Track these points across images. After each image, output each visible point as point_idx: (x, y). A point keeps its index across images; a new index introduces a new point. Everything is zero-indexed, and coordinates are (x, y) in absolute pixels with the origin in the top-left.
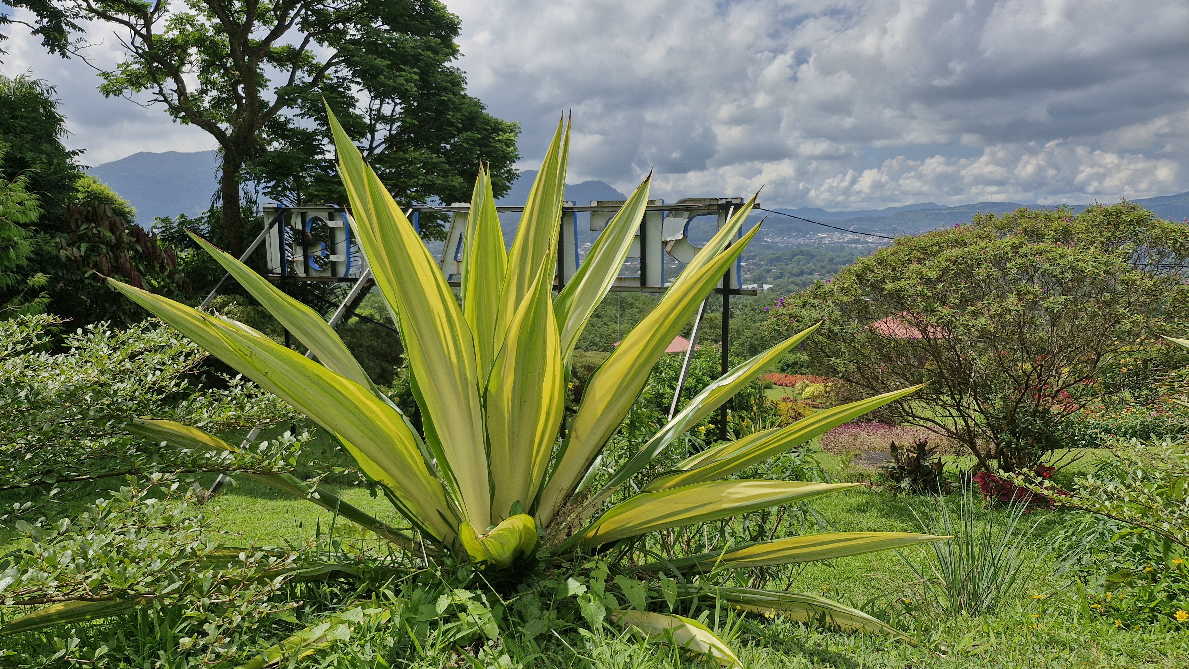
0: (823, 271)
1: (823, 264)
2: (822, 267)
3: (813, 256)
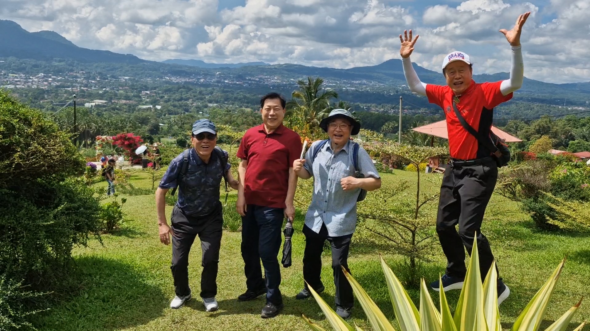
0: (194, 99)
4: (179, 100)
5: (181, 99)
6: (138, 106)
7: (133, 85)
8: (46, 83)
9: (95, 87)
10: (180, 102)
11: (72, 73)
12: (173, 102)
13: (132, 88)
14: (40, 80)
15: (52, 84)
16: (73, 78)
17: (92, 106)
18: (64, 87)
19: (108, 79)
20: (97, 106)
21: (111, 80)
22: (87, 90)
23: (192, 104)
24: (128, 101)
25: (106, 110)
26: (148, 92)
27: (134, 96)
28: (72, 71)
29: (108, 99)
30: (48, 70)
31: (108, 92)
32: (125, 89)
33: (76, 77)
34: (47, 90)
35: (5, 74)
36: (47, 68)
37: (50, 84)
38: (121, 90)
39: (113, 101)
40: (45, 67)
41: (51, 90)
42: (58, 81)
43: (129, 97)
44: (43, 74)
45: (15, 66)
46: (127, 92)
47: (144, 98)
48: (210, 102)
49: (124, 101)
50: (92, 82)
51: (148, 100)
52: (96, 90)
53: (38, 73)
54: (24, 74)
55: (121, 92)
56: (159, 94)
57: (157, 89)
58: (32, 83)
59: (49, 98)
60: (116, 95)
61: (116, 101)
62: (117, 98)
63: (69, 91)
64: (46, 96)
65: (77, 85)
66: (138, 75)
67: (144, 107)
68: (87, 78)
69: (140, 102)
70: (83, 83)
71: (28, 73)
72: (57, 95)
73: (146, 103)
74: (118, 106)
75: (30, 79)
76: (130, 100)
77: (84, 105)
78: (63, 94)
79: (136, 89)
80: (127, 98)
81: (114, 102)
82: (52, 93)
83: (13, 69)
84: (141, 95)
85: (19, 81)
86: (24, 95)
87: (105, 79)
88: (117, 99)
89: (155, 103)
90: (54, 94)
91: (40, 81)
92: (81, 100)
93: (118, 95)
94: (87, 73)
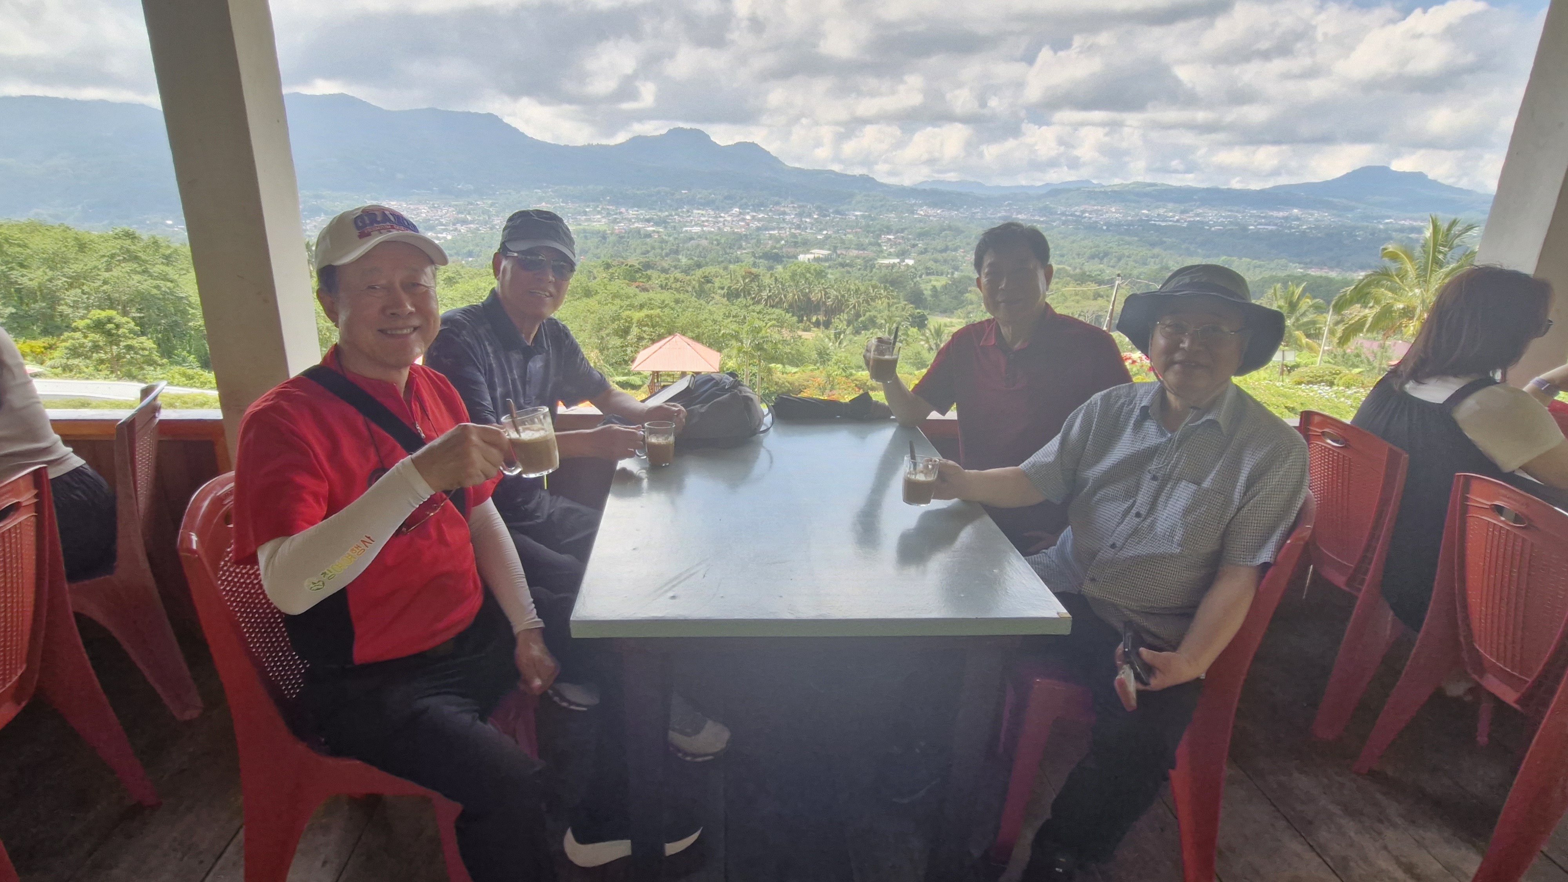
3: (963, 232)
4: (942, 251)
5: (946, 249)
6: (878, 260)
7: (868, 226)
8: (743, 224)
9: (811, 229)
10: (944, 254)
11: (778, 208)
12: (932, 254)
13: (867, 229)
14: (735, 219)
15: (751, 225)
16: (779, 215)
17: (809, 259)
18: (767, 229)
19: (829, 216)
20: (818, 260)
21: (834, 218)
22: (800, 234)
23: (963, 257)
24: (861, 252)
25: (829, 267)
26: (891, 237)
27: (870, 244)
28: (777, 203)
29: (832, 248)
30: (746, 204)
31: (830, 237)
32: (856, 232)
33: (784, 213)
34: (745, 235)
35: (688, 211)
36: (744, 200)
37: (748, 224)
38: (849, 233)
39: (839, 252)
40: (742, 199)
41: (750, 234)
42: (759, 220)
43: (862, 245)
44: (737, 210)
45: (701, 198)
46: (858, 238)
47: (885, 246)
49: (855, 253)
50: (806, 222)
51: (892, 250)
52: (812, 233)
53: (731, 208)
54: (713, 210)
55: (850, 236)
56: (908, 240)
57: (906, 232)
58: (724, 224)
59: (748, 248)
60: (843, 242)
61: (844, 253)
62: (845, 246)
63: (775, 235)
64: (744, 244)
65: (785, 225)
66: (876, 209)
67: (886, 261)
68: (800, 215)
69: (880, 253)
70: (793, 224)
71: (718, 208)
72: (759, 241)
73: (890, 255)
74: (848, 261)
75: (721, 217)
76: (864, 249)
77: (797, 258)
78: (767, 241)
79: (873, 232)
80: (860, 247)
81: (842, 254)
82: (752, 239)
83: (699, 203)
84: (880, 241)
85: (707, 221)
86: (715, 242)
87: (825, 216)
88: (845, 248)
89: (902, 254)
90: (755, 241)
91: (733, 221)
92: (792, 250)
93: (847, 242)
94: (799, 207)
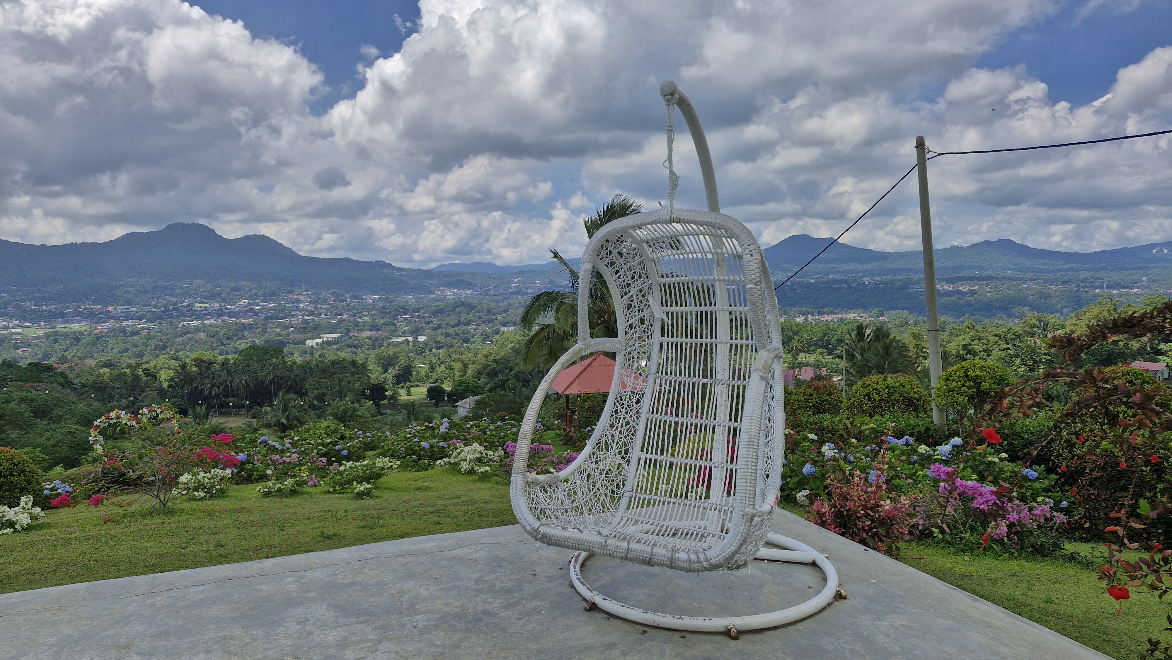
0: (479, 322)
1: (481, 314)
2: (480, 318)
3: (475, 307)
4: (454, 326)
5: (459, 324)
6: (390, 339)
7: (384, 308)
9: (325, 315)
10: (457, 329)
11: (291, 296)
12: (445, 329)
13: (383, 311)
15: (260, 315)
16: (293, 303)
17: (317, 344)
18: (277, 318)
19: (346, 301)
20: (326, 344)
21: (351, 302)
22: (313, 320)
23: (475, 330)
24: (375, 332)
26: (408, 317)
27: (385, 324)
28: (290, 292)
29: (345, 331)
30: (255, 294)
31: (344, 320)
32: (372, 314)
33: (298, 301)
34: (250, 325)
35: (189, 305)
36: (254, 291)
38: (365, 316)
39: (351, 334)
40: (251, 290)
41: (256, 324)
42: (269, 310)
43: (377, 326)
44: (246, 301)
45: (205, 291)
46: (375, 319)
47: (401, 325)
48: (505, 325)
49: (368, 333)
50: (321, 308)
51: (406, 329)
52: (326, 319)
53: (240, 299)
55: (366, 319)
56: (424, 318)
57: (422, 311)
60: (356, 324)
61: (357, 335)
62: (358, 328)
63: (284, 323)
64: (246, 333)
65: (298, 313)
66: (394, 292)
67: (400, 339)
68: (315, 302)
69: (394, 332)
70: (307, 310)
71: (224, 301)
72: (265, 331)
73: (403, 334)
74: (357, 342)
76: (378, 330)
77: (305, 344)
78: (274, 329)
79: (389, 313)
80: (374, 327)
81: (354, 336)
82: (257, 328)
83: (202, 297)
84: (396, 321)
85: (210, 314)
86: (212, 334)
87: (342, 301)
88: (358, 330)
89: (416, 332)
90: (260, 330)
92: (299, 337)
93: (360, 324)
94: (313, 294)
